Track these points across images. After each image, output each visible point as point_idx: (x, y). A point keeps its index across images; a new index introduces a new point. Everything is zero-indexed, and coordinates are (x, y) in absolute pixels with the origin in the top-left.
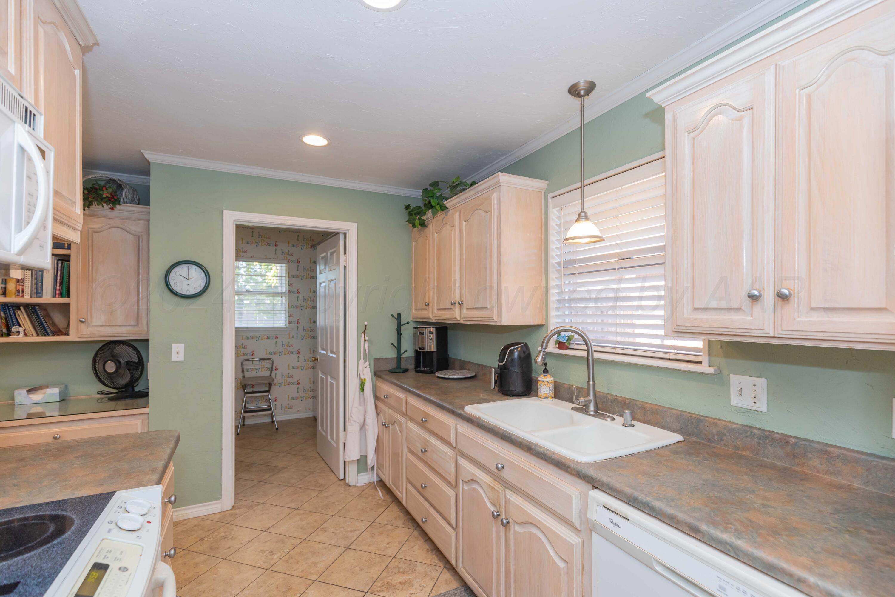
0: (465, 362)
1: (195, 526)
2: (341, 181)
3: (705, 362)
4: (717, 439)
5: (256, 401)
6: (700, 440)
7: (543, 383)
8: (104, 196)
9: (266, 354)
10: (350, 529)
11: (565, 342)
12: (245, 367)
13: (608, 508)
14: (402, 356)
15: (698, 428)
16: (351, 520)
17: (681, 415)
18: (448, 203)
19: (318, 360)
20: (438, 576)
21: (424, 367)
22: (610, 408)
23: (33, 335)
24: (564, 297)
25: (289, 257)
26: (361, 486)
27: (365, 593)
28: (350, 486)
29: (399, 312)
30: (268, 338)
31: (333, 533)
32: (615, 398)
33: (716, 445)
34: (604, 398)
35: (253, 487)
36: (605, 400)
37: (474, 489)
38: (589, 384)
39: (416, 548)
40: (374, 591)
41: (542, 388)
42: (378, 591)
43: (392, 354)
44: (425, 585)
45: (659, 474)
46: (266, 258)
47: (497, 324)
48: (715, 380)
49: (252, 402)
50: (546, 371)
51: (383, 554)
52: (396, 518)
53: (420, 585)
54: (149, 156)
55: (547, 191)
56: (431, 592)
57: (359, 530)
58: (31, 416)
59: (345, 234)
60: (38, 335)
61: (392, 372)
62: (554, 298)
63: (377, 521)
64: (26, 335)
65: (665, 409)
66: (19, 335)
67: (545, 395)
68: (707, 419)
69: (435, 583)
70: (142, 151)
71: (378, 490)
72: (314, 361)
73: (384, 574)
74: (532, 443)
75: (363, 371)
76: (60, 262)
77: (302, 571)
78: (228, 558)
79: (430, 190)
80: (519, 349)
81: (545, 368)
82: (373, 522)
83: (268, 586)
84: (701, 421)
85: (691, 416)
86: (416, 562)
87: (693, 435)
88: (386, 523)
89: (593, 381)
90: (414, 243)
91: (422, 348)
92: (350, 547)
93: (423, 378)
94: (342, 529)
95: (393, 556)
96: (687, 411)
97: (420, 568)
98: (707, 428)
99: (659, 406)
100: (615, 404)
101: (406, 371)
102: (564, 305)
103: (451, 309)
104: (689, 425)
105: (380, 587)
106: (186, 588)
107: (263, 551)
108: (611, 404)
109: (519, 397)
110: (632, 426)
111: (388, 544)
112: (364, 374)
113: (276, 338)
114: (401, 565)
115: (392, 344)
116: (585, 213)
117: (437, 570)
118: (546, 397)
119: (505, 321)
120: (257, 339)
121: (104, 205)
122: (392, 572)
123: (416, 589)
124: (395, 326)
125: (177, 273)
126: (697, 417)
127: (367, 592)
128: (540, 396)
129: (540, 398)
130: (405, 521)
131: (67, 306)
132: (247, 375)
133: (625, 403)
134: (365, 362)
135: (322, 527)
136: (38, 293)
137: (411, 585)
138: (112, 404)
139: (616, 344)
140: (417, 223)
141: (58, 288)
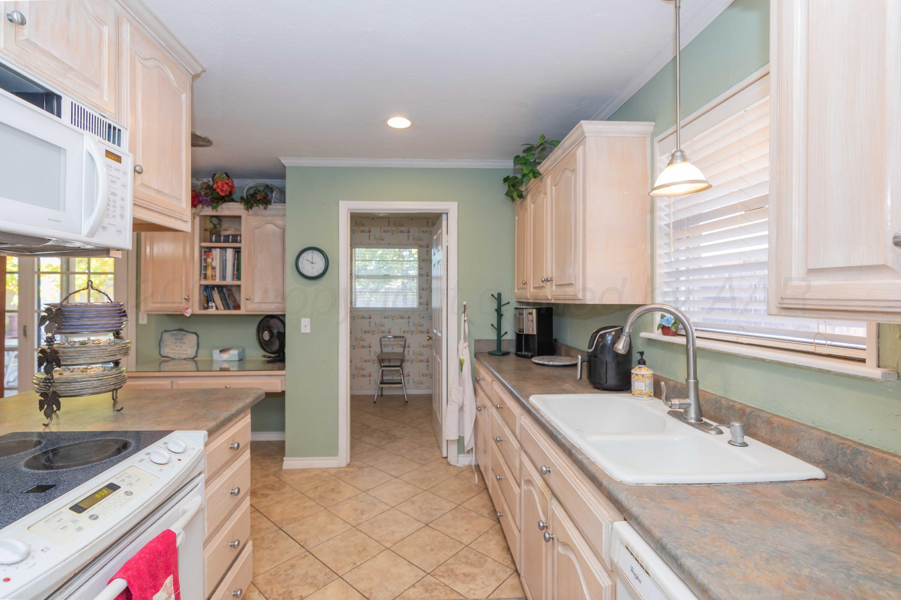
0: (570, 348)
1: (316, 475)
2: (441, 161)
3: (872, 360)
4: (887, 485)
5: (392, 374)
6: (857, 482)
7: (637, 377)
8: (258, 198)
9: (400, 332)
10: (435, 507)
11: (670, 326)
12: (383, 343)
13: (630, 550)
14: (503, 338)
15: (854, 464)
16: (440, 499)
17: (826, 439)
18: (541, 168)
19: (432, 339)
20: (506, 578)
21: (526, 351)
22: (725, 418)
23: (221, 309)
24: (678, 269)
25: (420, 242)
26: (461, 467)
27: (426, 574)
28: (451, 465)
29: (499, 292)
30: (402, 318)
31: (419, 507)
32: (732, 403)
33: (886, 495)
34: (717, 404)
35: (369, 450)
36: (718, 406)
37: (531, 491)
38: (688, 382)
39: (493, 543)
40: (436, 575)
41: (636, 383)
42: (440, 576)
43: (492, 336)
44: (488, 584)
45: (732, 520)
46: (400, 244)
47: (583, 302)
48: (890, 390)
49: (388, 375)
50: (642, 362)
51: (458, 539)
52: (483, 506)
53: (483, 582)
54: (285, 161)
55: (654, 135)
56: (492, 593)
57: (443, 510)
58: (222, 370)
59: (447, 214)
60: (225, 309)
61: (491, 354)
62: (660, 271)
63: (464, 505)
64: (217, 308)
65: (801, 428)
66: (212, 308)
67: (639, 392)
68: (871, 451)
69: (500, 585)
70: (280, 158)
71: (474, 474)
72: (428, 340)
73: (452, 561)
74: (575, 447)
75: (462, 351)
76: (236, 253)
77: (380, 537)
78: (328, 509)
79: (524, 157)
80: (613, 333)
81: (642, 359)
82: (459, 505)
83: (349, 542)
84: (860, 453)
85: (842, 444)
86: (487, 557)
87: (845, 473)
88: (472, 509)
89: (695, 378)
90: (517, 218)
91: (521, 330)
92: (430, 525)
93: (524, 363)
94: (429, 505)
95: (467, 545)
96: (840, 435)
97: (490, 565)
98: (870, 467)
99: (794, 421)
100: (731, 412)
101: (507, 354)
102: (678, 279)
103: (543, 287)
104: (840, 456)
105: (443, 572)
106: (291, 525)
107: (356, 510)
108: (726, 412)
109: (611, 392)
110: (745, 445)
111: (466, 530)
112: (462, 355)
113: (409, 318)
114: (472, 556)
115: (492, 325)
116: (682, 151)
117: (506, 572)
118: (641, 394)
119: (591, 299)
120: (393, 318)
121: (260, 206)
122: (459, 561)
123: (477, 585)
124: (495, 306)
125: (305, 259)
126: (854, 446)
127: (429, 574)
128: (633, 392)
129: (633, 395)
130: (491, 511)
131: (239, 286)
132: (385, 350)
133: (744, 413)
134: (465, 342)
135: (413, 499)
136: (224, 278)
137: (474, 579)
138: (270, 366)
139: (738, 330)
140: (515, 195)
141: (235, 273)
